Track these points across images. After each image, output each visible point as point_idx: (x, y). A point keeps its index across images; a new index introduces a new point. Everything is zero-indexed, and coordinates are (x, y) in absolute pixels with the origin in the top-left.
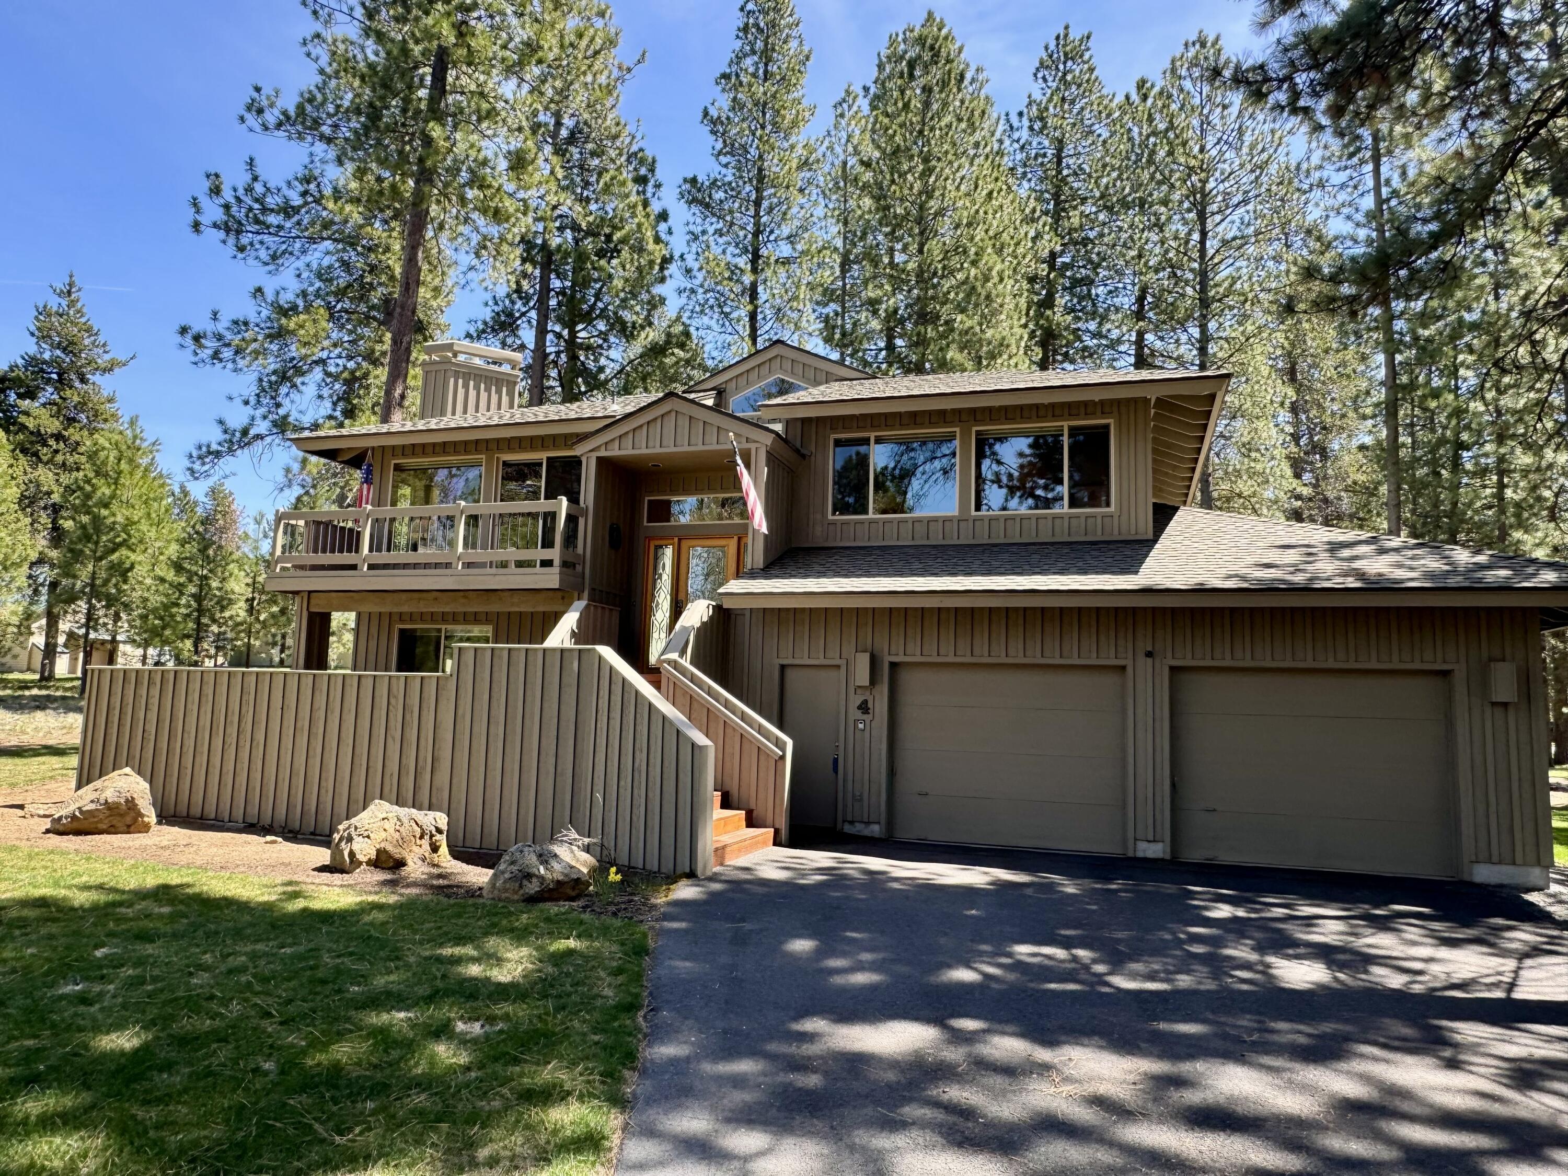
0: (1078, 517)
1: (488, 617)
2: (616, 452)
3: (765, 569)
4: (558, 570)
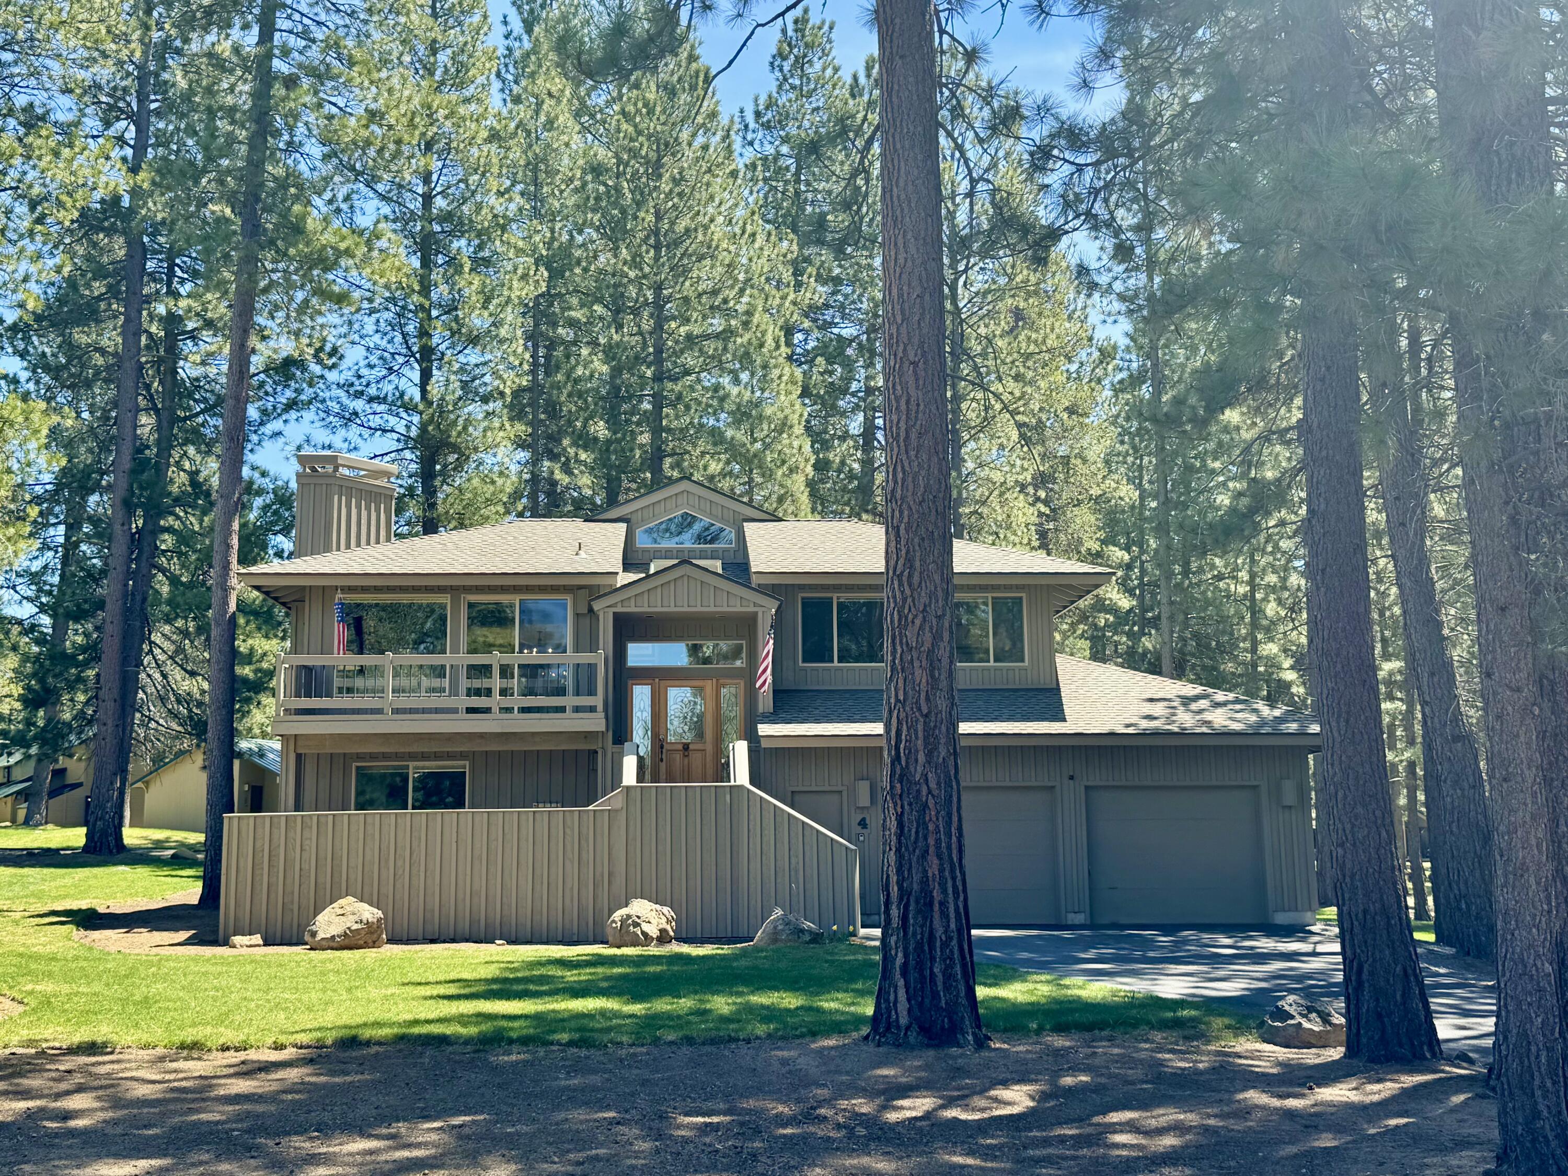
0: (1001, 669)
1: (462, 756)
2: (632, 609)
3: (775, 712)
4: (602, 715)
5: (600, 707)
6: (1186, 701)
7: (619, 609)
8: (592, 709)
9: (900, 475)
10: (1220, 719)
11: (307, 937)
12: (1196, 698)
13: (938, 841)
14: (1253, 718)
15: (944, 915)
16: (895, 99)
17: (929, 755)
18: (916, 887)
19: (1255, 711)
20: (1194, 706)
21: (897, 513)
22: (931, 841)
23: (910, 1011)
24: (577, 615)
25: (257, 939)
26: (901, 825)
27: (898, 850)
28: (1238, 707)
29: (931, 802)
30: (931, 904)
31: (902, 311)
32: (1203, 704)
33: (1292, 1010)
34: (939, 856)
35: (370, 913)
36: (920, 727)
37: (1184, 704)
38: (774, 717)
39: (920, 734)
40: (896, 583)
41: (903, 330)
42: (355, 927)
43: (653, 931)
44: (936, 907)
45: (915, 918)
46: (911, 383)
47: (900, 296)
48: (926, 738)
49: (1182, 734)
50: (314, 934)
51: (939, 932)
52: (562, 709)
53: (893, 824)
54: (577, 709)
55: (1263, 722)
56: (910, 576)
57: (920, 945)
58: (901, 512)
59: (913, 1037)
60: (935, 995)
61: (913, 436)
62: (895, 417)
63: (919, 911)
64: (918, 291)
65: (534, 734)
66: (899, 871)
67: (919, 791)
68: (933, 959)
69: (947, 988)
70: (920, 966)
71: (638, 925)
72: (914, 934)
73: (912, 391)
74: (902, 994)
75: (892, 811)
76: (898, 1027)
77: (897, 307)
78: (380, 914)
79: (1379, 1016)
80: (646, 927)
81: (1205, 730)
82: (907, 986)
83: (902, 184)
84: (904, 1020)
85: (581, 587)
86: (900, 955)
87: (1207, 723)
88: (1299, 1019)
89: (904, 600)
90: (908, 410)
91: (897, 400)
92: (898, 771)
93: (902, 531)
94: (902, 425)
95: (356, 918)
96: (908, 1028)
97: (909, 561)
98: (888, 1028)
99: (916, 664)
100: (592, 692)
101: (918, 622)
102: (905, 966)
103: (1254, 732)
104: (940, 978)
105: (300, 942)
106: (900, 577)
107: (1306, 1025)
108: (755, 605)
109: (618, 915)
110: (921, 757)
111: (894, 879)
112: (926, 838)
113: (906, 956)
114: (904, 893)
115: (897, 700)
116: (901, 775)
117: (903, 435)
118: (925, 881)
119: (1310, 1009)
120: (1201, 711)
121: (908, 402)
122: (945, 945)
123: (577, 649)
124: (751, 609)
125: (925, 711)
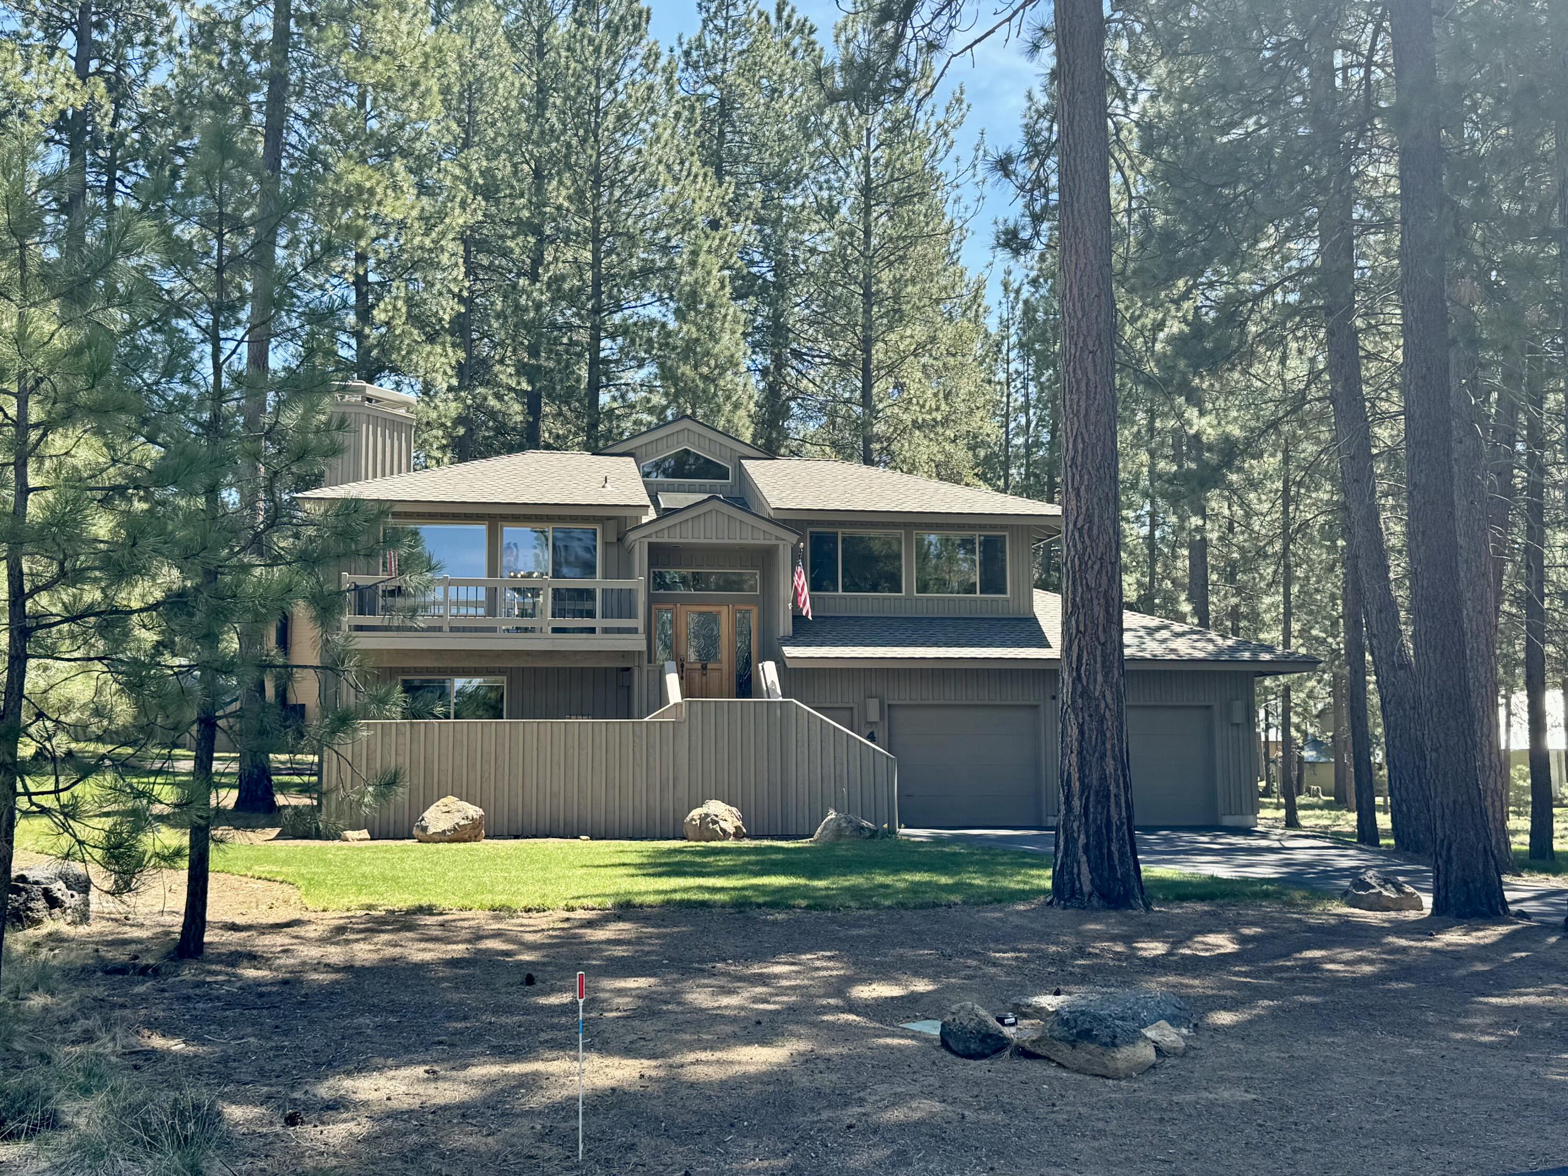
0: (986, 600)
1: (500, 671)
2: (665, 539)
3: (793, 637)
4: (644, 636)
5: (641, 630)
6: (1151, 631)
7: (654, 540)
8: (634, 631)
9: (1080, 446)
10: (1183, 647)
11: (415, 832)
12: (1158, 629)
13: (1113, 746)
14: (1210, 647)
15: (1118, 804)
16: (1076, 129)
17: (1106, 676)
18: (1095, 782)
19: (1210, 640)
20: (1158, 636)
21: (1077, 477)
22: (1108, 746)
23: (1092, 881)
24: (606, 544)
25: (365, 834)
26: (1082, 732)
27: (1080, 753)
28: (1195, 637)
29: (1108, 714)
30: (1108, 797)
31: (1083, 308)
32: (1165, 634)
33: (1373, 882)
34: (1114, 758)
35: (474, 811)
36: (1098, 653)
37: (1149, 634)
38: (794, 641)
39: (1099, 659)
40: (1077, 535)
41: (1084, 324)
42: (462, 823)
43: (731, 830)
44: (1112, 800)
45: (1095, 808)
46: (1090, 369)
47: (1081, 295)
48: (1103, 663)
49: (1154, 660)
50: (424, 829)
51: (1115, 818)
52: (592, 630)
53: (1074, 732)
54: (606, 630)
55: (1221, 651)
56: (1090, 529)
57: (1099, 829)
58: (1081, 477)
59: (1095, 901)
60: (1112, 868)
61: (1092, 413)
62: (1075, 397)
63: (1098, 802)
64: (1096, 291)
65: (575, 653)
66: (1081, 769)
67: (1098, 706)
68: (1110, 840)
69: (1122, 862)
70: (1099, 845)
71: (716, 822)
72: (1095, 820)
73: (1091, 375)
74: (1085, 868)
75: (1073, 721)
76: (1082, 894)
77: (1078, 305)
78: (481, 812)
79: (1466, 883)
80: (723, 825)
81: (1173, 657)
82: (1089, 861)
83: (1082, 200)
84: (1087, 888)
85: (609, 518)
86: (1082, 837)
87: (1173, 651)
88: (1378, 889)
89: (1085, 549)
90: (1088, 391)
91: (1078, 382)
92: (1079, 689)
93: (1082, 492)
94: (1083, 404)
95: (462, 815)
96: (1091, 895)
97: (1089, 519)
98: (1073, 894)
99: (1095, 602)
100: (631, 615)
101: (1096, 567)
102: (1086, 847)
103: (1214, 659)
104: (1116, 855)
105: (410, 837)
106: (1080, 530)
107: (1385, 893)
108: (777, 538)
109: (696, 813)
110: (1100, 678)
111: (1075, 776)
112: (1104, 743)
113: (1087, 837)
114: (1084, 787)
115: (1078, 631)
116: (1083, 692)
117: (1083, 412)
118: (1103, 778)
119: (1386, 881)
120: (1164, 641)
121: (1087, 385)
122: (1119, 829)
123: (605, 576)
124: (774, 542)
125: (1102, 640)
